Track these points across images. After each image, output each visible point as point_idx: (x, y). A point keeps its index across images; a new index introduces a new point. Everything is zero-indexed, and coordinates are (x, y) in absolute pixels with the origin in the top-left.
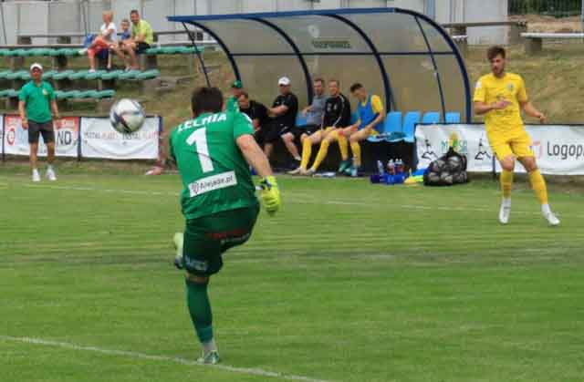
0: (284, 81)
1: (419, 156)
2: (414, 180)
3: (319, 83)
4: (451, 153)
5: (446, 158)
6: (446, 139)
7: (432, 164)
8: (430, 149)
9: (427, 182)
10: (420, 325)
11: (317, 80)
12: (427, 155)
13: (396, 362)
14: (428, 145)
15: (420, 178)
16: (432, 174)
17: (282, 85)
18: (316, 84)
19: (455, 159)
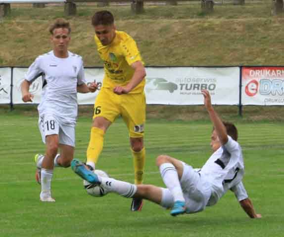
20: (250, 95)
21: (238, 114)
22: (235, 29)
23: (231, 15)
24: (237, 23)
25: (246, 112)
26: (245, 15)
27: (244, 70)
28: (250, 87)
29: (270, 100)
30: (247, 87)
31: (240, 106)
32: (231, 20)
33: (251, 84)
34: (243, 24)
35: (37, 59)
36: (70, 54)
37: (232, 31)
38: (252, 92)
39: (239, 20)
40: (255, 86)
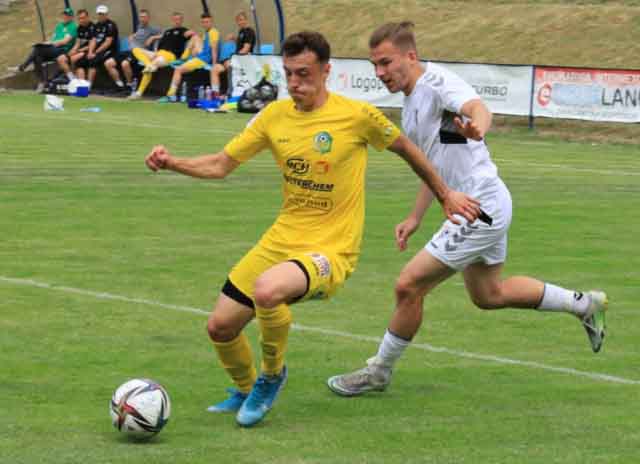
0: (102, 9)
1: (234, 84)
2: (229, 106)
3: (144, 14)
4: (264, 82)
5: (259, 87)
6: (259, 69)
7: (245, 92)
8: (245, 78)
9: (241, 109)
10: (195, 242)
11: (143, 11)
12: (242, 84)
13: (162, 276)
14: (244, 74)
15: (234, 105)
16: (245, 102)
17: (100, 14)
18: (142, 16)
19: (267, 88)
20: (542, 103)
21: (528, 127)
25: (538, 126)
27: (538, 71)
28: (543, 93)
29: (564, 112)
30: (540, 94)
33: (544, 90)
38: (544, 99)
40: (548, 92)
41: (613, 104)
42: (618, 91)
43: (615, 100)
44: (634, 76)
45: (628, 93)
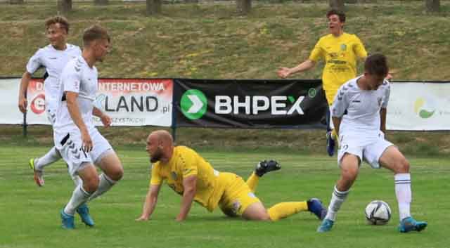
20: (36, 112)
21: (22, 134)
22: (14, 33)
23: (8, 16)
24: (16, 26)
25: (32, 133)
26: (25, 16)
28: (36, 102)
30: (33, 103)
31: (25, 125)
32: (8, 22)
33: (38, 99)
34: (24, 26)
35: (38, 53)
36: (68, 45)
37: (10, 36)
38: (38, 108)
39: (18, 22)
40: (42, 102)
41: (118, 110)
42: (122, 98)
43: (119, 106)
44: (140, 84)
45: (133, 100)
